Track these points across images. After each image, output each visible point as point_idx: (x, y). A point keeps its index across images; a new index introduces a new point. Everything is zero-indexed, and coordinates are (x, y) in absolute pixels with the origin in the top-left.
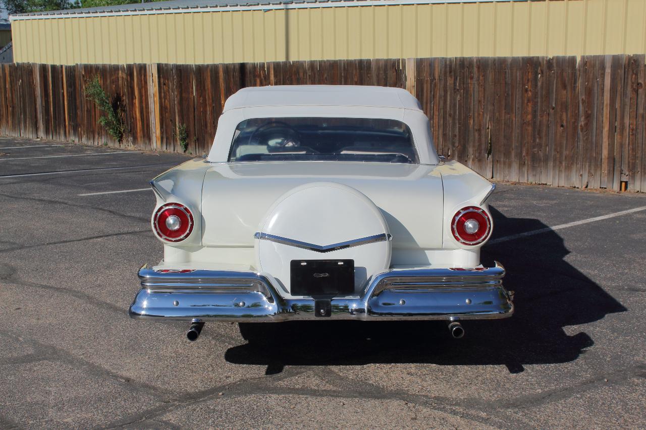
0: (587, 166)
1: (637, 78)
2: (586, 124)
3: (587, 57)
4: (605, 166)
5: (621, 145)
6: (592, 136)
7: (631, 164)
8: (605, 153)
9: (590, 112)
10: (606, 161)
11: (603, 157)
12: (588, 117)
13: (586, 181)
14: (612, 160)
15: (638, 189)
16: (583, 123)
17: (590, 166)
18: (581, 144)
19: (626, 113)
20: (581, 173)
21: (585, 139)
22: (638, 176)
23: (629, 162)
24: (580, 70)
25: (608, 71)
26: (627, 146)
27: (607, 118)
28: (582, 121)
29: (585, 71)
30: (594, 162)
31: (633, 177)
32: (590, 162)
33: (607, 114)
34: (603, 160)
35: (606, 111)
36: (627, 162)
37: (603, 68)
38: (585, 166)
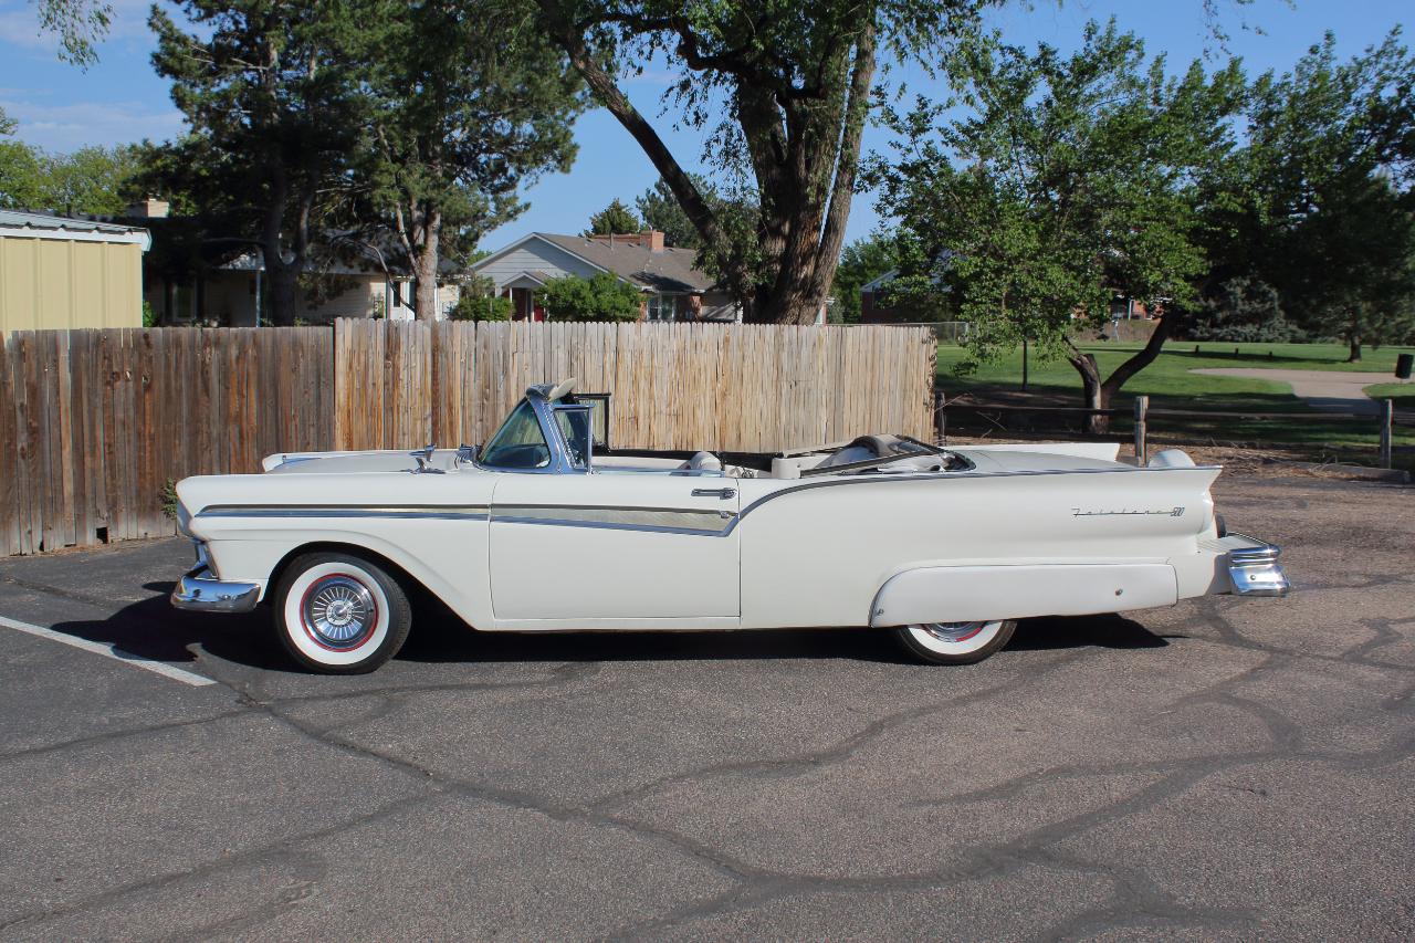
0: (39, 516)
1: (110, 366)
2: (31, 446)
3: (25, 334)
4: (70, 509)
5: (94, 472)
6: (43, 464)
7: (110, 499)
8: (69, 488)
9: (35, 424)
10: (72, 501)
11: (66, 495)
12: (34, 432)
13: (40, 540)
14: (80, 495)
15: (124, 536)
16: (25, 444)
17: (43, 514)
18: (24, 479)
19: (97, 421)
20: (29, 528)
21: (31, 469)
22: (122, 516)
23: (107, 497)
24: (11, 355)
25: (64, 355)
26: (102, 471)
27: (67, 432)
28: (22, 441)
29: (22, 356)
30: (50, 507)
31: (115, 518)
32: (44, 508)
33: (67, 424)
34: (66, 501)
35: (66, 420)
36: (104, 497)
37: (56, 351)
38: (35, 517)
